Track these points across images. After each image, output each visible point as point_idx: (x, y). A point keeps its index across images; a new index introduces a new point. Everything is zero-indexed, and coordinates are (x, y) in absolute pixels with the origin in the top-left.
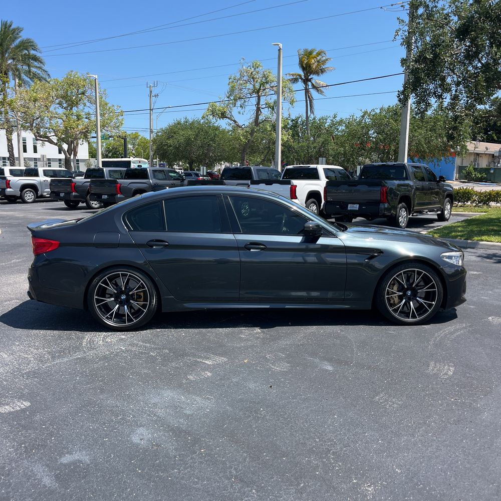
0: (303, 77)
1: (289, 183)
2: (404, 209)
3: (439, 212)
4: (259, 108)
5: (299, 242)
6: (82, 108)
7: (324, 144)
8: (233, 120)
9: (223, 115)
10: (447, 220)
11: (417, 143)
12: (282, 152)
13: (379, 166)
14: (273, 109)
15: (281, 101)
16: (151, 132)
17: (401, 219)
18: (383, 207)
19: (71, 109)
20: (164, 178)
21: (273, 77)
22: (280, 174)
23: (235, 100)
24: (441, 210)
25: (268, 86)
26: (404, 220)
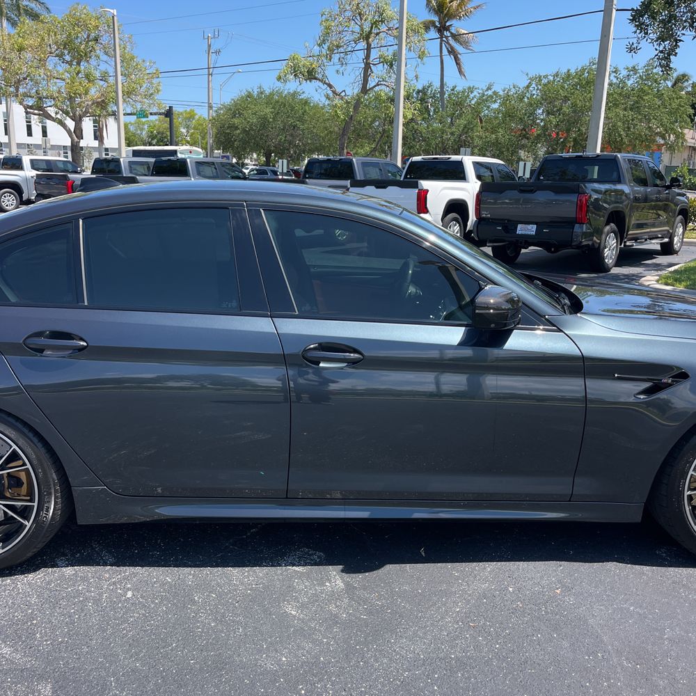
0: (437, 24)
1: (415, 186)
2: (612, 235)
3: (666, 240)
4: (370, 63)
5: (456, 344)
6: (95, 64)
7: (467, 129)
8: (326, 84)
9: (311, 75)
10: (676, 253)
11: (610, 129)
12: (404, 138)
13: (570, 159)
14: (391, 65)
15: (404, 52)
16: (210, 107)
17: (607, 252)
18: (579, 230)
19: (79, 64)
20: (215, 174)
21: (391, 12)
22: (399, 170)
23: (331, 50)
24: (669, 235)
25: (383, 28)
26: (612, 253)
